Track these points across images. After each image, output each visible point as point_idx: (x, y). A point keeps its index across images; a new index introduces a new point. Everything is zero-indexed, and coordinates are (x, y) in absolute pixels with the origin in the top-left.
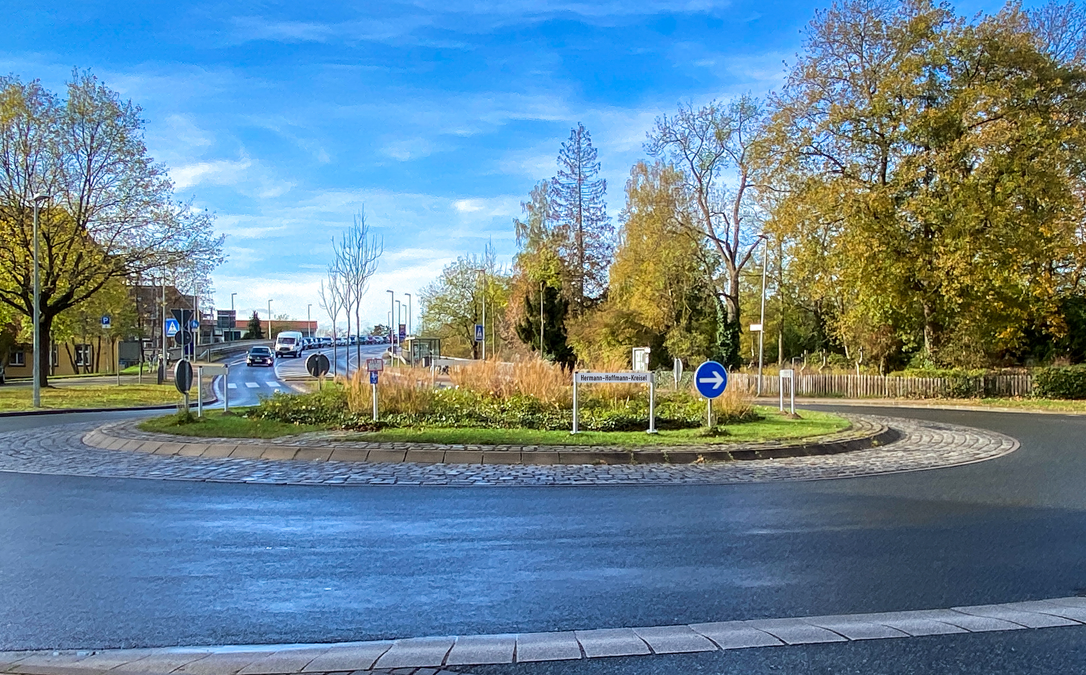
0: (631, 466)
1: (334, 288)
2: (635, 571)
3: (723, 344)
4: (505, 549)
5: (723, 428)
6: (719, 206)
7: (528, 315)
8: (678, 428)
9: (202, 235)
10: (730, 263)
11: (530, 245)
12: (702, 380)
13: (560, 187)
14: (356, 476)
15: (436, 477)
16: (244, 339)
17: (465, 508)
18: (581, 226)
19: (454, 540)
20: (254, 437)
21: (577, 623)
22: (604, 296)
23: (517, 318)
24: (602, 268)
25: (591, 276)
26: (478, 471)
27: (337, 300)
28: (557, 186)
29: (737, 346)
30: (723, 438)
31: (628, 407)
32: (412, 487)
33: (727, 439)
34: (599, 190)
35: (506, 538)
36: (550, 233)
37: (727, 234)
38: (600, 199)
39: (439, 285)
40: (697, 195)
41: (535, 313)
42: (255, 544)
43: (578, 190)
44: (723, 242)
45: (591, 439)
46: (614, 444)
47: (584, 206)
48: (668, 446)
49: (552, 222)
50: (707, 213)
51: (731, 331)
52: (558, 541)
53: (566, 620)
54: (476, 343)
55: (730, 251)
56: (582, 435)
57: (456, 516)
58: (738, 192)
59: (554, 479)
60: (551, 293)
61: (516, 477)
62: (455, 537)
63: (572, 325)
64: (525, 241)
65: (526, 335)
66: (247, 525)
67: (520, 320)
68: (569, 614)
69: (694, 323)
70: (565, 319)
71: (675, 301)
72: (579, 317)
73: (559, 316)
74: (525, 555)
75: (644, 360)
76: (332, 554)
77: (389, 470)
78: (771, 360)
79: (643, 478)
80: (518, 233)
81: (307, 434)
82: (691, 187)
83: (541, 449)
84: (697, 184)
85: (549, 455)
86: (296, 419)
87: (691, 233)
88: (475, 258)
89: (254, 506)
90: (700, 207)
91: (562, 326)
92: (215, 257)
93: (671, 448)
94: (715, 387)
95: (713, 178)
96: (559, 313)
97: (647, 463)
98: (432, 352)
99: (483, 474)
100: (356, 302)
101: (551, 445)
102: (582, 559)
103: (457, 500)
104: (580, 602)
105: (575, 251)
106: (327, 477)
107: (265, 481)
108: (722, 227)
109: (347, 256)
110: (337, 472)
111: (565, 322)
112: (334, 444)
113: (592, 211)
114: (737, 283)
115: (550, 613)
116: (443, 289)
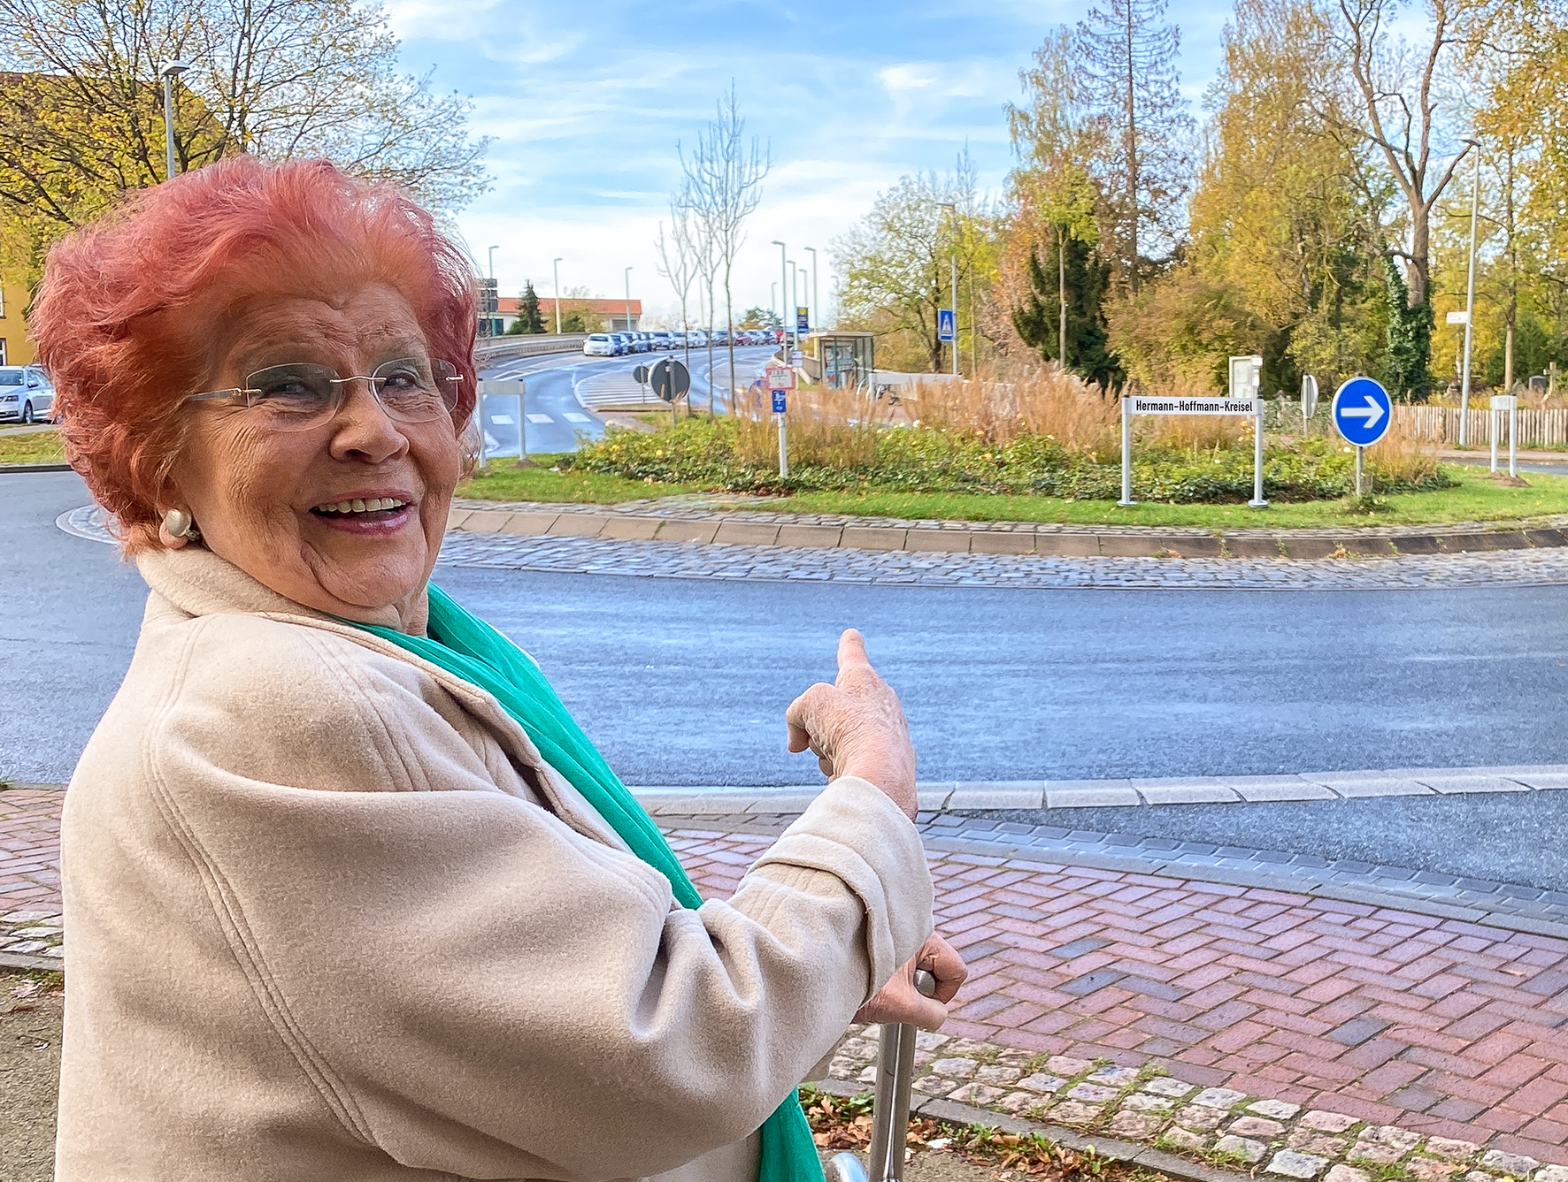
0: (1221, 560)
1: (682, 237)
2: (1222, 708)
3: (1398, 351)
4: (1017, 676)
5: (1382, 499)
6: (1392, 82)
7: (1036, 292)
8: (1305, 499)
9: (449, 138)
10: (1413, 191)
11: (1038, 153)
12: (1346, 412)
13: (1092, 42)
14: (765, 566)
15: (897, 572)
16: (512, 333)
17: (949, 618)
18: (1132, 118)
19: (936, 662)
20: (584, 502)
21: (1133, 769)
22: (1178, 254)
23: (1015, 298)
24: (1173, 200)
25: (1152, 216)
26: (965, 563)
27: (687, 260)
28: (1088, 39)
29: (1424, 355)
30: (1380, 515)
31: (1217, 461)
32: (859, 586)
33: (1389, 517)
34: (1167, 47)
35: (1020, 661)
36: (1073, 130)
37: (1408, 135)
38: (1169, 65)
39: (868, 230)
40: (1351, 60)
41: (1048, 288)
42: (626, 661)
43: (1126, 48)
44: (1400, 151)
45: (1153, 515)
46: (1192, 524)
47: (1138, 78)
48: (1286, 527)
49: (1078, 109)
50: (1369, 94)
51: (1414, 324)
52: (1100, 665)
53: (1117, 766)
54: (939, 345)
55: (1412, 169)
56: (1137, 509)
57: (937, 629)
58: (1428, 53)
59: (1092, 578)
60: (1077, 251)
61: (1028, 574)
62: (939, 658)
63: (1116, 313)
64: (1028, 146)
65: (1031, 331)
66: (605, 634)
67: (1019, 300)
68: (1121, 759)
69: (1347, 310)
70: (1104, 301)
71: (1308, 266)
72: (1130, 296)
73: (1093, 293)
74: (1051, 685)
75: (1250, 381)
76: (752, 677)
77: (816, 558)
78: (1488, 380)
79: (1241, 578)
80: (1014, 132)
81: (669, 498)
82: (1340, 43)
83: (1069, 529)
84: (1351, 35)
85: (1082, 540)
86: (646, 474)
87: (1339, 131)
88: (933, 179)
89: (610, 609)
90: (1357, 83)
91: (1097, 314)
92: (473, 180)
93: (1291, 531)
94: (1369, 425)
95: (1381, 27)
96: (1092, 288)
97: (1249, 557)
98: (860, 360)
99: (973, 567)
100: (723, 265)
101: (1085, 523)
102: (1139, 691)
103: (935, 606)
104: (1136, 744)
105: (1121, 167)
106: (717, 567)
107: (617, 571)
108: (1399, 121)
109: (707, 178)
110: (731, 560)
111: (1104, 306)
112: (721, 515)
113: (1153, 88)
114: (1423, 233)
115: (1093, 757)
116: (875, 239)
